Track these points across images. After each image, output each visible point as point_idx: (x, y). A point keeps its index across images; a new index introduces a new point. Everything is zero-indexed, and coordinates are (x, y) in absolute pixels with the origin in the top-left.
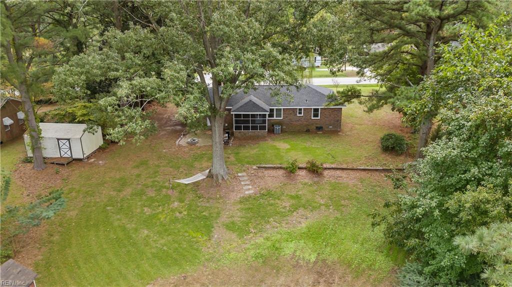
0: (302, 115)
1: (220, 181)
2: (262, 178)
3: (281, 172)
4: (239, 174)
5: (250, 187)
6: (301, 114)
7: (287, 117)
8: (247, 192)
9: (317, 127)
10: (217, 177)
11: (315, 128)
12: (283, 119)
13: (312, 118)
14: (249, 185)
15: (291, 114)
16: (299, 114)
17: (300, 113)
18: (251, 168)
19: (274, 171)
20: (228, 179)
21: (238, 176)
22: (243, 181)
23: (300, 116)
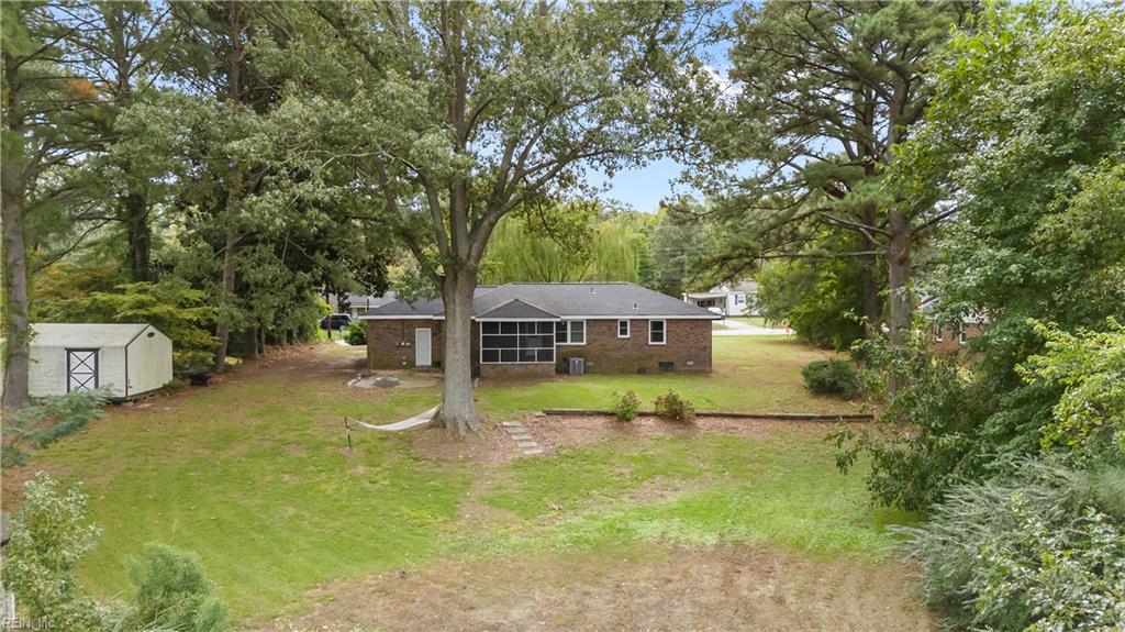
0: (628, 336)
1: (462, 432)
2: (561, 430)
3: (599, 421)
4: (505, 424)
5: (534, 444)
6: (626, 334)
7: (594, 340)
8: (527, 452)
9: (661, 364)
10: (455, 425)
11: (657, 364)
12: (588, 344)
13: (650, 343)
14: (530, 440)
15: (604, 333)
16: (621, 334)
17: (624, 332)
18: (531, 415)
19: (586, 420)
20: (479, 430)
21: (503, 426)
22: (516, 434)
23: (624, 339)
